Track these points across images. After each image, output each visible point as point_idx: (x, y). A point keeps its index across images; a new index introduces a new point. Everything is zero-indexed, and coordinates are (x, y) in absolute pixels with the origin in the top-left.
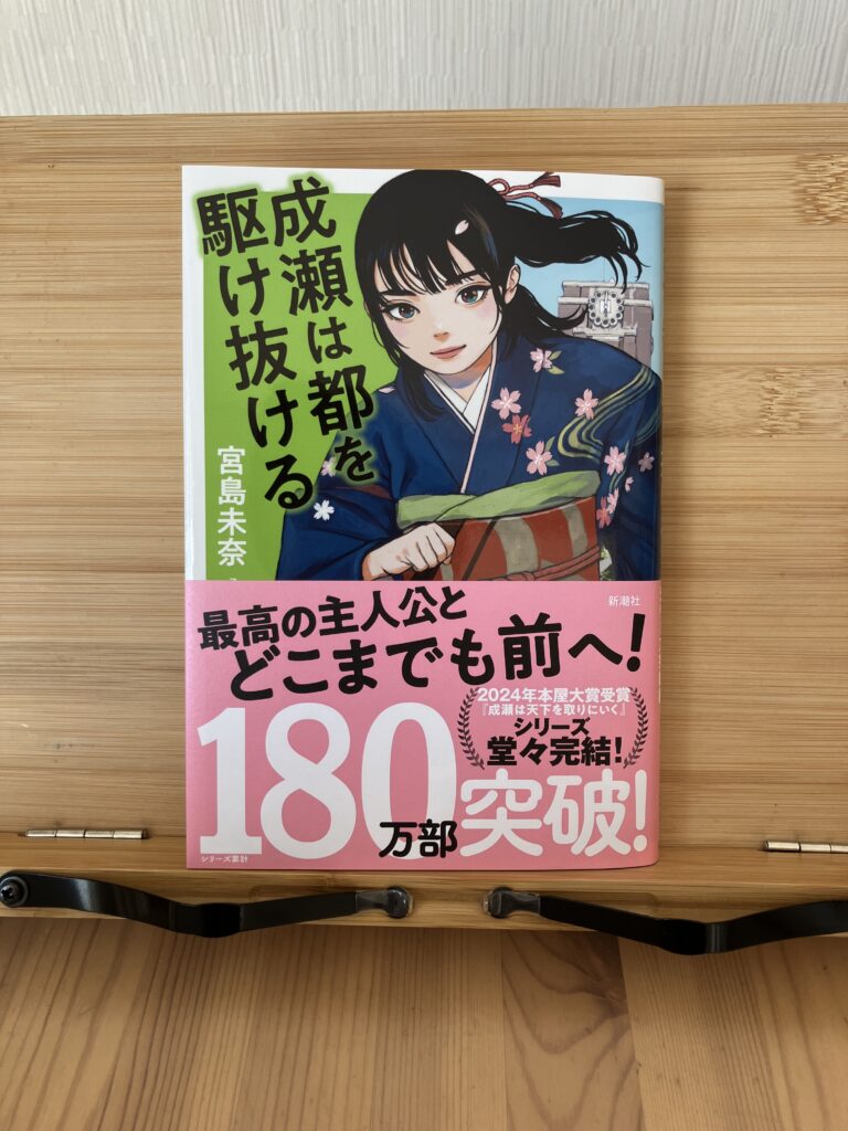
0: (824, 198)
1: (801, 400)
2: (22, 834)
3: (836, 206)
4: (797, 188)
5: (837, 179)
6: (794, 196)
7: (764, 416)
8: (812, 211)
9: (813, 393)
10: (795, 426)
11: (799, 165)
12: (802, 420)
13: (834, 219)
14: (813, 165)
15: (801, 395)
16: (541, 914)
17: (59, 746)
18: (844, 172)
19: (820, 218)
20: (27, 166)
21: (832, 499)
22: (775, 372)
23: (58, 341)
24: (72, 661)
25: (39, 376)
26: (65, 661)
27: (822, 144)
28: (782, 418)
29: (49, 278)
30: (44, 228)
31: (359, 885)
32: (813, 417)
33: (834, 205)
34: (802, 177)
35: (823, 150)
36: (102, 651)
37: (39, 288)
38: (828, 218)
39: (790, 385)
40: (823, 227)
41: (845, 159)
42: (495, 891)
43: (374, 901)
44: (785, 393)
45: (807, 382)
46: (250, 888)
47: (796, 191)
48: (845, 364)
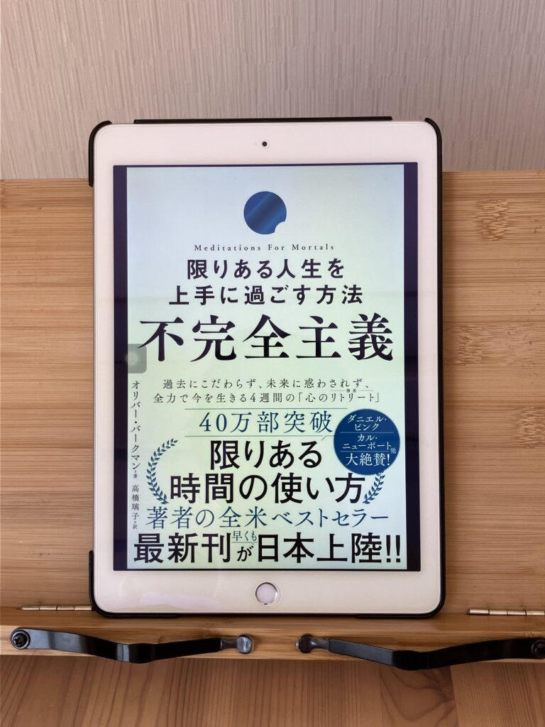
0: (493, 225)
1: (482, 343)
2: (19, 609)
3: (501, 230)
5: (501, 214)
6: (475, 224)
7: (462, 353)
8: (487, 233)
9: (489, 339)
10: (479, 358)
11: (479, 206)
12: (483, 355)
13: (500, 238)
14: (486, 206)
15: (482, 340)
16: (330, 650)
17: (41, 554)
18: (505, 211)
19: (491, 237)
20: (25, 209)
21: (502, 402)
22: (466, 327)
23: (42, 310)
24: (49, 502)
25: (32, 331)
26: (45, 502)
27: (491, 194)
28: (471, 354)
29: (38, 274)
30: (34, 244)
31: (224, 634)
32: (491, 353)
33: (499, 229)
34: (481, 213)
35: (492, 198)
37: (31, 279)
38: (497, 237)
39: (476, 335)
40: (493, 242)
41: (505, 203)
42: (302, 637)
43: (232, 643)
44: (473, 339)
45: (486, 333)
46: (159, 637)
47: (478, 221)
48: (508, 322)
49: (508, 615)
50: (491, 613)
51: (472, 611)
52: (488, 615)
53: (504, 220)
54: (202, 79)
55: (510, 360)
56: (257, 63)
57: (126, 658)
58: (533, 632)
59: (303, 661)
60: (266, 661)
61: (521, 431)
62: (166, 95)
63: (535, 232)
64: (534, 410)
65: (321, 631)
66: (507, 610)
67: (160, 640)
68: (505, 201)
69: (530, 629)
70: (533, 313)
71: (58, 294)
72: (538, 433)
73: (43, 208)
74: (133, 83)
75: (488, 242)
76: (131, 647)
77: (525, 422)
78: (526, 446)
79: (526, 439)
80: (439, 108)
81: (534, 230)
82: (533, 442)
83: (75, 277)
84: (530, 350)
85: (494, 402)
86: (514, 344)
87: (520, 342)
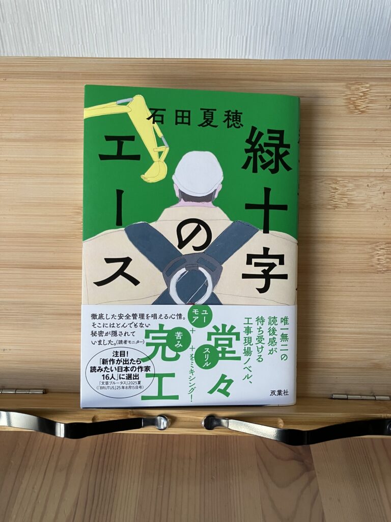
0: (358, 102)
1: (348, 193)
3: (364, 106)
4: (346, 97)
5: (364, 94)
6: (344, 101)
7: (332, 200)
8: (353, 107)
9: (352, 190)
10: (345, 204)
11: (349, 88)
12: (349, 202)
13: (363, 112)
14: (353, 88)
15: (348, 190)
17: (4, 350)
18: (367, 91)
19: (357, 111)
21: (362, 238)
22: (336, 180)
24: (11, 310)
26: (8, 310)
27: (358, 78)
28: (339, 201)
29: (3, 131)
32: (354, 201)
33: (362, 105)
34: (349, 93)
35: (359, 81)
36: (25, 305)
38: (360, 111)
39: (343, 186)
40: (358, 115)
41: (368, 85)
42: (207, 417)
43: (152, 422)
44: (341, 190)
45: (350, 185)
46: (92, 417)
47: (347, 99)
48: (368, 177)
49: (361, 399)
50: (349, 398)
51: (334, 396)
52: (347, 399)
53: (366, 98)
55: (368, 206)
57: (62, 435)
58: (388, 415)
59: (208, 436)
60: (179, 436)
61: (375, 260)
63: (390, 108)
64: (385, 244)
65: (222, 413)
66: (361, 395)
68: (367, 83)
69: (384, 412)
70: (386, 171)
71: (19, 148)
72: (388, 262)
75: (355, 115)
77: (378, 254)
78: (378, 272)
79: (378, 266)
82: (384, 269)
84: (383, 199)
85: (356, 238)
86: (371, 194)
87: (376, 193)
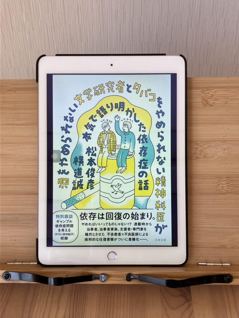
0: (209, 100)
2: (6, 263)
3: (212, 102)
7: (195, 154)
8: (206, 103)
9: (207, 148)
10: (203, 156)
11: (203, 92)
12: (204, 155)
13: (211, 105)
14: (206, 92)
15: (204, 149)
16: (139, 280)
17: (15, 240)
18: (213, 94)
19: (208, 105)
20: (9, 92)
21: (213, 175)
22: (197, 143)
23: (16, 136)
24: (19, 218)
25: (11, 145)
26: (17, 218)
28: (199, 155)
29: (14, 120)
30: (12, 107)
31: (94, 273)
32: (207, 154)
33: (211, 102)
34: (203, 95)
35: (208, 88)
36: (27, 215)
37: (11, 122)
39: (201, 147)
40: (209, 107)
42: (128, 274)
43: (97, 277)
44: (200, 148)
45: (206, 146)
46: (66, 275)
47: (202, 99)
48: (215, 141)
49: (214, 265)
50: (208, 264)
51: (199, 264)
52: (206, 265)
53: (213, 98)
54: (84, 37)
55: (216, 157)
56: (108, 30)
57: (52, 284)
58: (225, 272)
59: (128, 285)
60: (112, 285)
61: (220, 187)
62: (68, 44)
63: (226, 103)
64: (226, 178)
65: (136, 272)
66: (214, 263)
67: (67, 276)
68: (214, 90)
69: (224, 271)
70: (225, 137)
71: (23, 129)
72: (227, 188)
73: (16, 92)
74: (54, 38)
75: (205, 107)
76: (54, 279)
77: (222, 183)
78: (223, 194)
79: (222, 190)
80: (186, 50)
81: (226, 102)
82: (225, 192)
83: (30, 121)
84: (224, 153)
85: (209, 175)
86: (217, 150)
87: (220, 150)
